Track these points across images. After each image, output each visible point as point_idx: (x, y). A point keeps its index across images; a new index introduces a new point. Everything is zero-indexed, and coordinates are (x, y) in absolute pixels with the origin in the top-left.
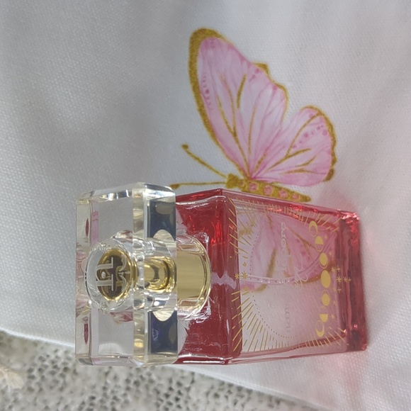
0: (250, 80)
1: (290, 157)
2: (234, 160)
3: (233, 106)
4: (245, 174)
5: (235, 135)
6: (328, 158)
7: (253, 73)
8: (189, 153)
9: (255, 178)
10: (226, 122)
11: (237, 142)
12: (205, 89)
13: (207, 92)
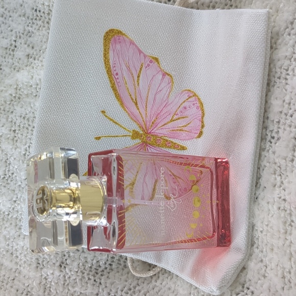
0: (146, 67)
1: (173, 121)
2: (136, 121)
3: (134, 85)
4: (143, 130)
5: (136, 104)
6: (199, 123)
7: (148, 62)
8: (106, 116)
9: (150, 133)
10: (130, 95)
11: (138, 109)
12: (115, 73)
13: (117, 74)
